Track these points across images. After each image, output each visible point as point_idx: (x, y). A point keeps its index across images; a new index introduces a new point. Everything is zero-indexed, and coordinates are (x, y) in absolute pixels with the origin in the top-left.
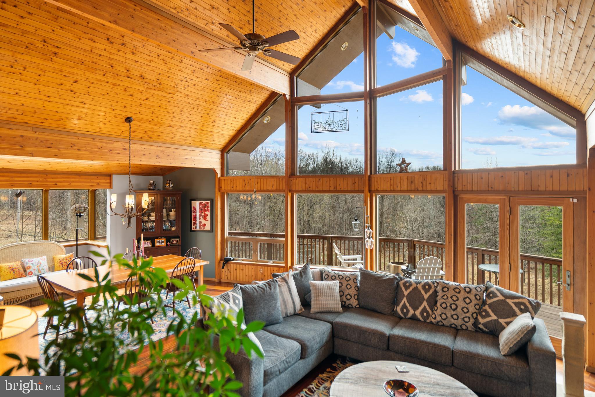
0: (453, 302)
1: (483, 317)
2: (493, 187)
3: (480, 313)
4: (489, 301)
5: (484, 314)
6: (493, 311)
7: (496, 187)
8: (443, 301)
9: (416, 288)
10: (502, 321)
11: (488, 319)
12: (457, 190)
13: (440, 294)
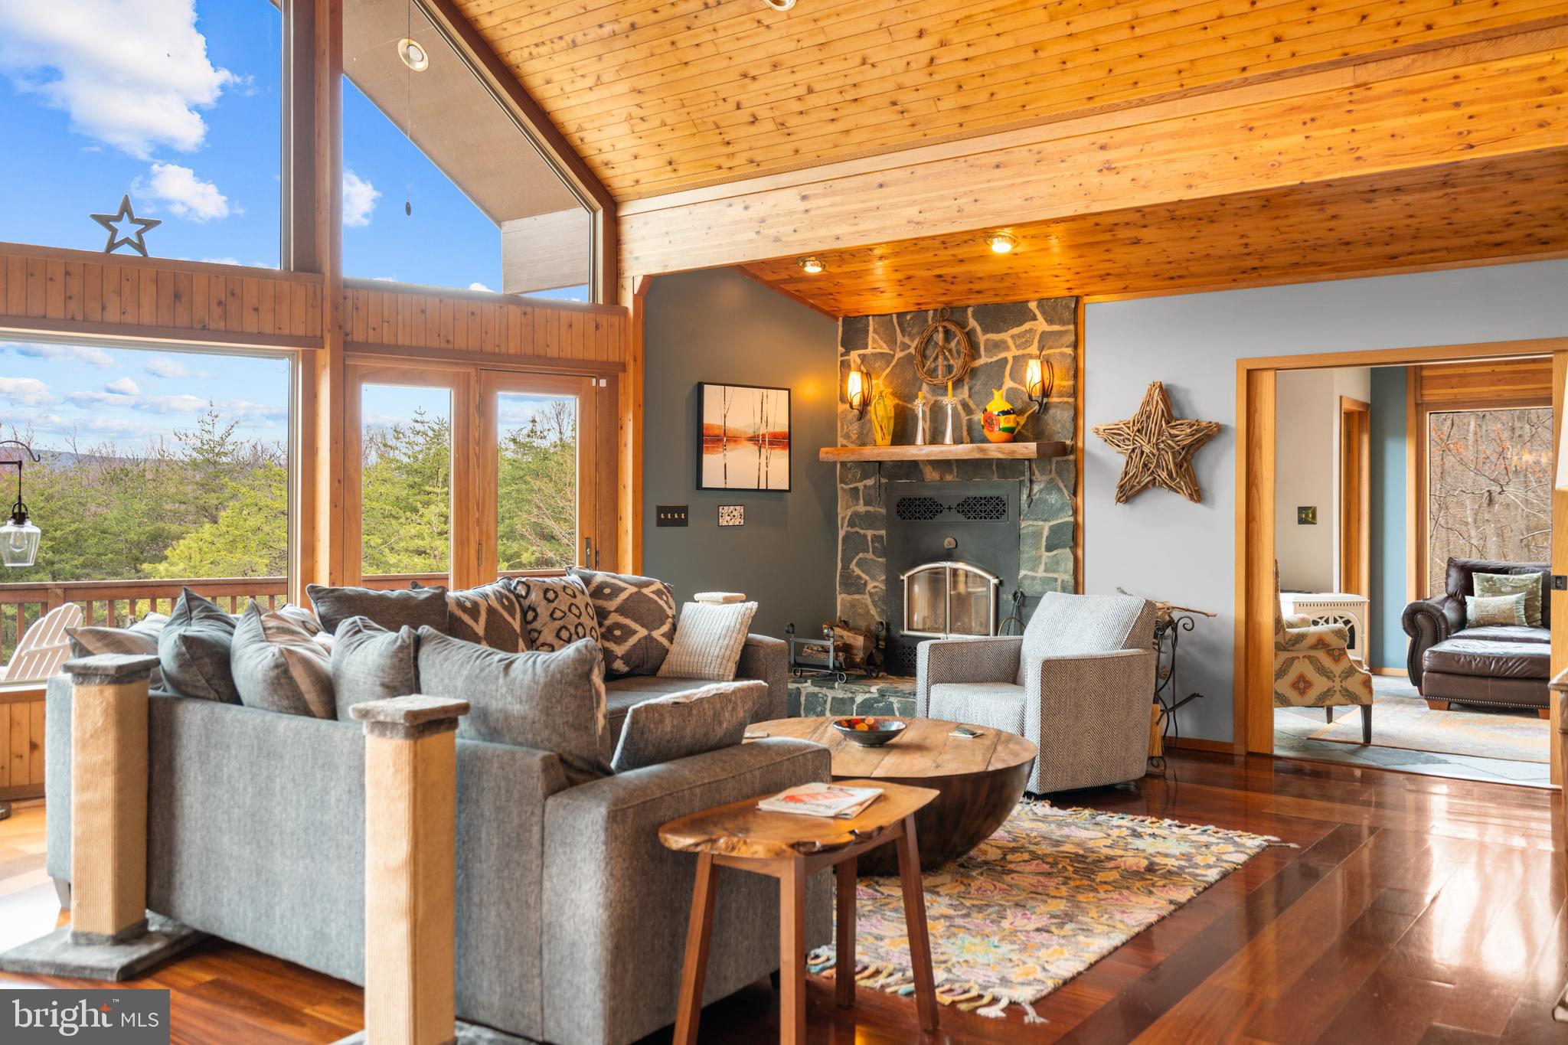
0: (577, 621)
1: (619, 641)
2: (451, 339)
3: (608, 635)
4: (613, 605)
5: (617, 633)
6: (635, 621)
7: (460, 343)
8: (558, 624)
9: (491, 610)
10: (657, 634)
11: (633, 640)
12: (349, 338)
13: (543, 610)
